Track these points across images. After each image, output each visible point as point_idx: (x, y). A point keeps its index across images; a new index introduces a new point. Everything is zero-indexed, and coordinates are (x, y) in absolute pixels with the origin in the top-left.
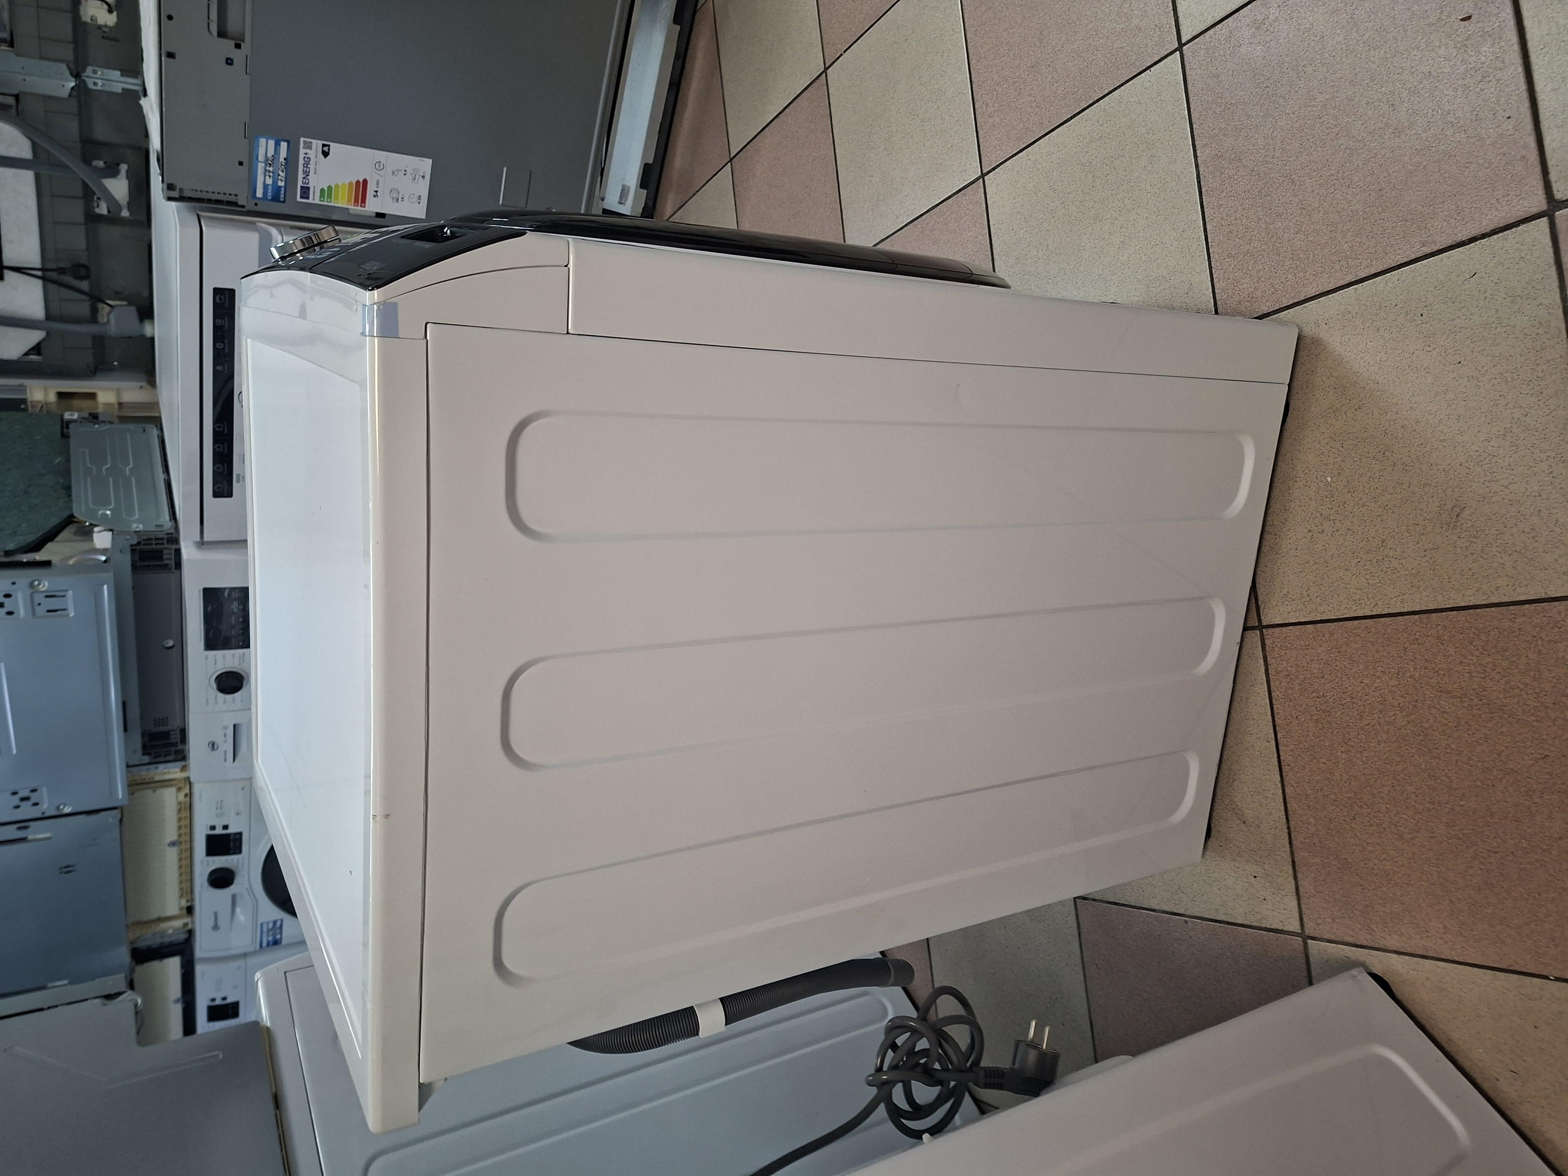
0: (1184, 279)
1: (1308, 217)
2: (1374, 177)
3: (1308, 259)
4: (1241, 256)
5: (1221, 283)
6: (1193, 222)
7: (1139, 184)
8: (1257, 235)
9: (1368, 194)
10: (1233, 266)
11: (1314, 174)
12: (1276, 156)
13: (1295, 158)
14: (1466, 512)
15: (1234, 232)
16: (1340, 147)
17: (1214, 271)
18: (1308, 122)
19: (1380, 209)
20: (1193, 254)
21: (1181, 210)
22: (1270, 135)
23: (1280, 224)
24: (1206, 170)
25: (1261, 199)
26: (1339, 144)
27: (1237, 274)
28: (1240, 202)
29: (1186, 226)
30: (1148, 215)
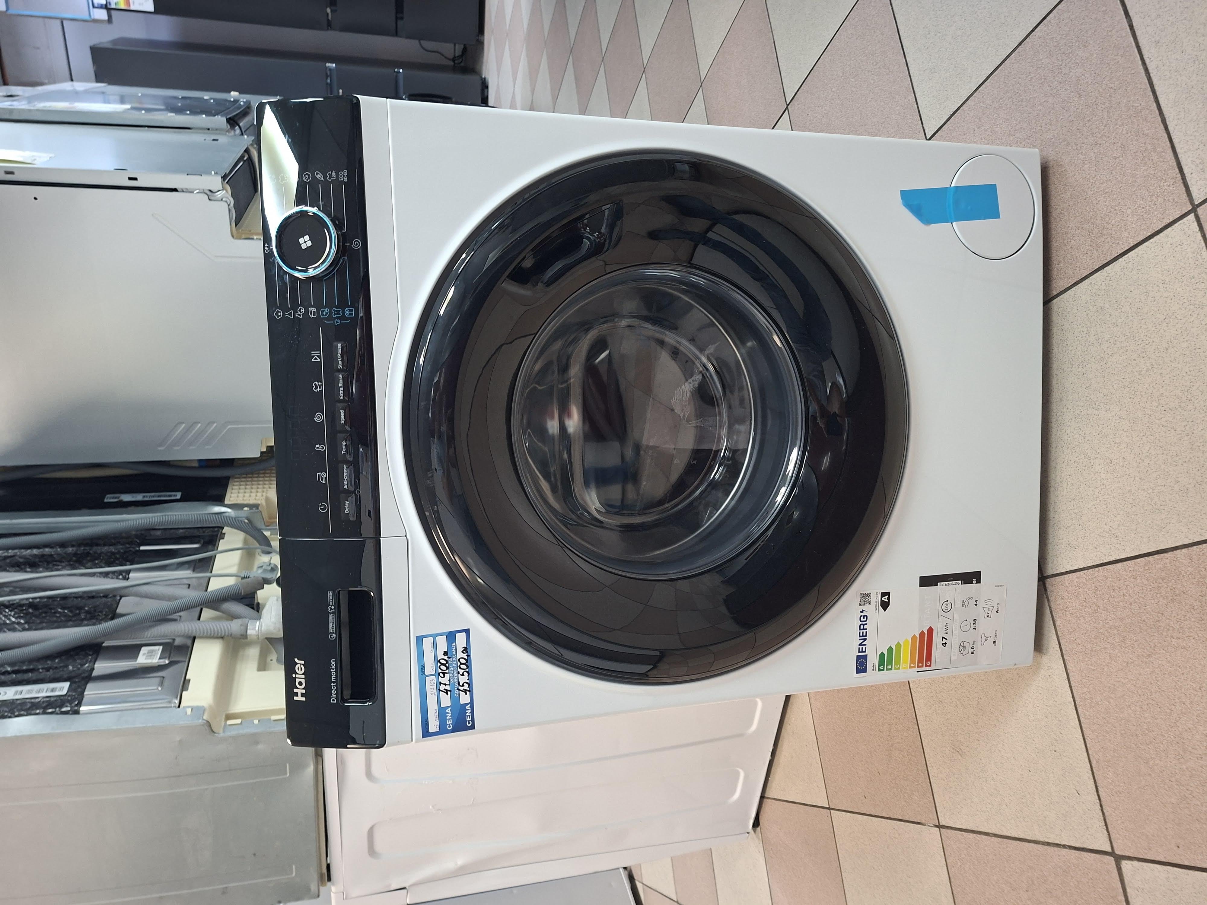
0: (1080, 540)
1: (1121, 667)
2: (1147, 732)
3: (1091, 665)
4: (1095, 600)
5: (1076, 580)
6: (1123, 548)
7: (1162, 476)
8: (1110, 618)
9: (1135, 724)
10: (1088, 592)
11: (1154, 677)
12: (1173, 640)
13: (1169, 659)
14: (960, 757)
15: (1114, 594)
16: (1173, 705)
17: (1085, 571)
18: (1198, 676)
19: (1123, 732)
20: (1098, 548)
21: (1135, 532)
22: (1192, 634)
23: (1117, 641)
24: (1168, 561)
25: (1138, 622)
26: (1176, 704)
27: (1082, 595)
28: (1137, 600)
29: (1121, 539)
30: (1133, 491)
